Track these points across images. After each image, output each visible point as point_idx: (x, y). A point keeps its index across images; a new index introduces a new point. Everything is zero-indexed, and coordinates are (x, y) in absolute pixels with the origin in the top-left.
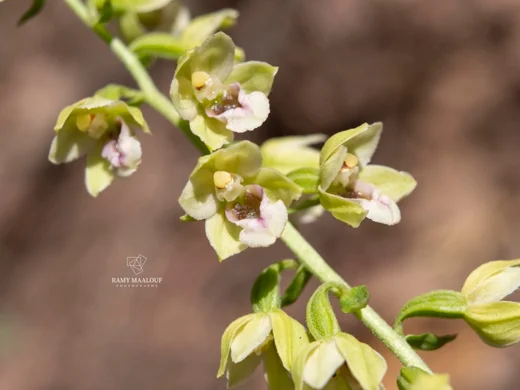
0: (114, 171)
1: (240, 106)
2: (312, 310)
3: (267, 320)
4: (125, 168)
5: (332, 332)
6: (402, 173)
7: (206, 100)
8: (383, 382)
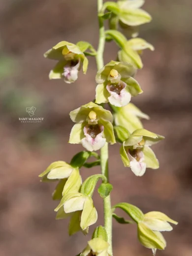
0: (63, 77)
1: (119, 94)
2: (88, 181)
3: (71, 171)
4: (67, 79)
5: (88, 194)
6: (157, 160)
7: (110, 81)
8: (90, 227)
